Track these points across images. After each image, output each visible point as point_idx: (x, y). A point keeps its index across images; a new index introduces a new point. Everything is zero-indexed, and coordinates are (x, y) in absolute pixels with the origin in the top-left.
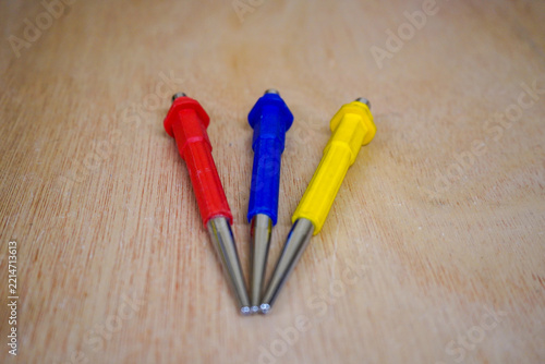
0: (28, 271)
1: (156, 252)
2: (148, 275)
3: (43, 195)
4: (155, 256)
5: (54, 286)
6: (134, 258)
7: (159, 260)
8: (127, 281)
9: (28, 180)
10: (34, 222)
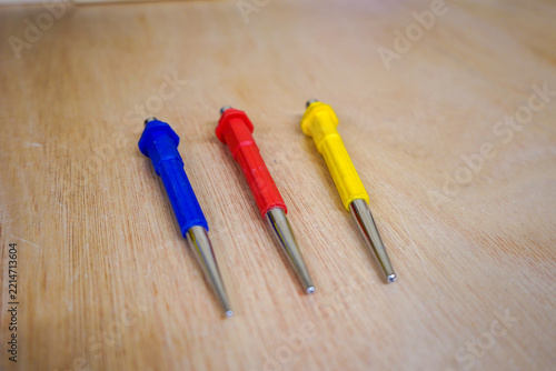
0: (155, 305)
1: (264, 265)
2: (268, 288)
3: (132, 230)
4: (266, 270)
5: (187, 315)
6: (247, 274)
7: (271, 272)
8: (253, 298)
9: (110, 218)
10: (136, 257)
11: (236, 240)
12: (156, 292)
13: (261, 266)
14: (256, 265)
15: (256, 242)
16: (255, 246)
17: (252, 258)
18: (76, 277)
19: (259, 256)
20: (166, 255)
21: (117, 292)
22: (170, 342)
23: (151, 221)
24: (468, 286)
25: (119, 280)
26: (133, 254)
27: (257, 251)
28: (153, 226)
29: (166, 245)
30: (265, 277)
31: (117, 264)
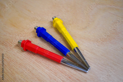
11: (46, 72)
13: (56, 76)
14: (55, 76)
15: (51, 70)
16: (51, 71)
17: (53, 75)
19: (54, 74)
24: (102, 55)
27: (53, 72)
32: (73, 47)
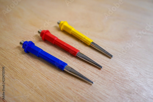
6: (85, 72)
7: (89, 68)
8: (92, 76)
9: (36, 76)
11: (74, 65)
12: (70, 88)
16: (79, 64)
18: (45, 98)
19: (83, 66)
20: (62, 78)
21: (61, 95)
22: (87, 98)
23: (48, 70)
25: (57, 91)
26: (53, 82)
27: (81, 65)
28: (50, 72)
29: (59, 75)
30: (89, 70)
31: (52, 87)
32: (89, 42)
